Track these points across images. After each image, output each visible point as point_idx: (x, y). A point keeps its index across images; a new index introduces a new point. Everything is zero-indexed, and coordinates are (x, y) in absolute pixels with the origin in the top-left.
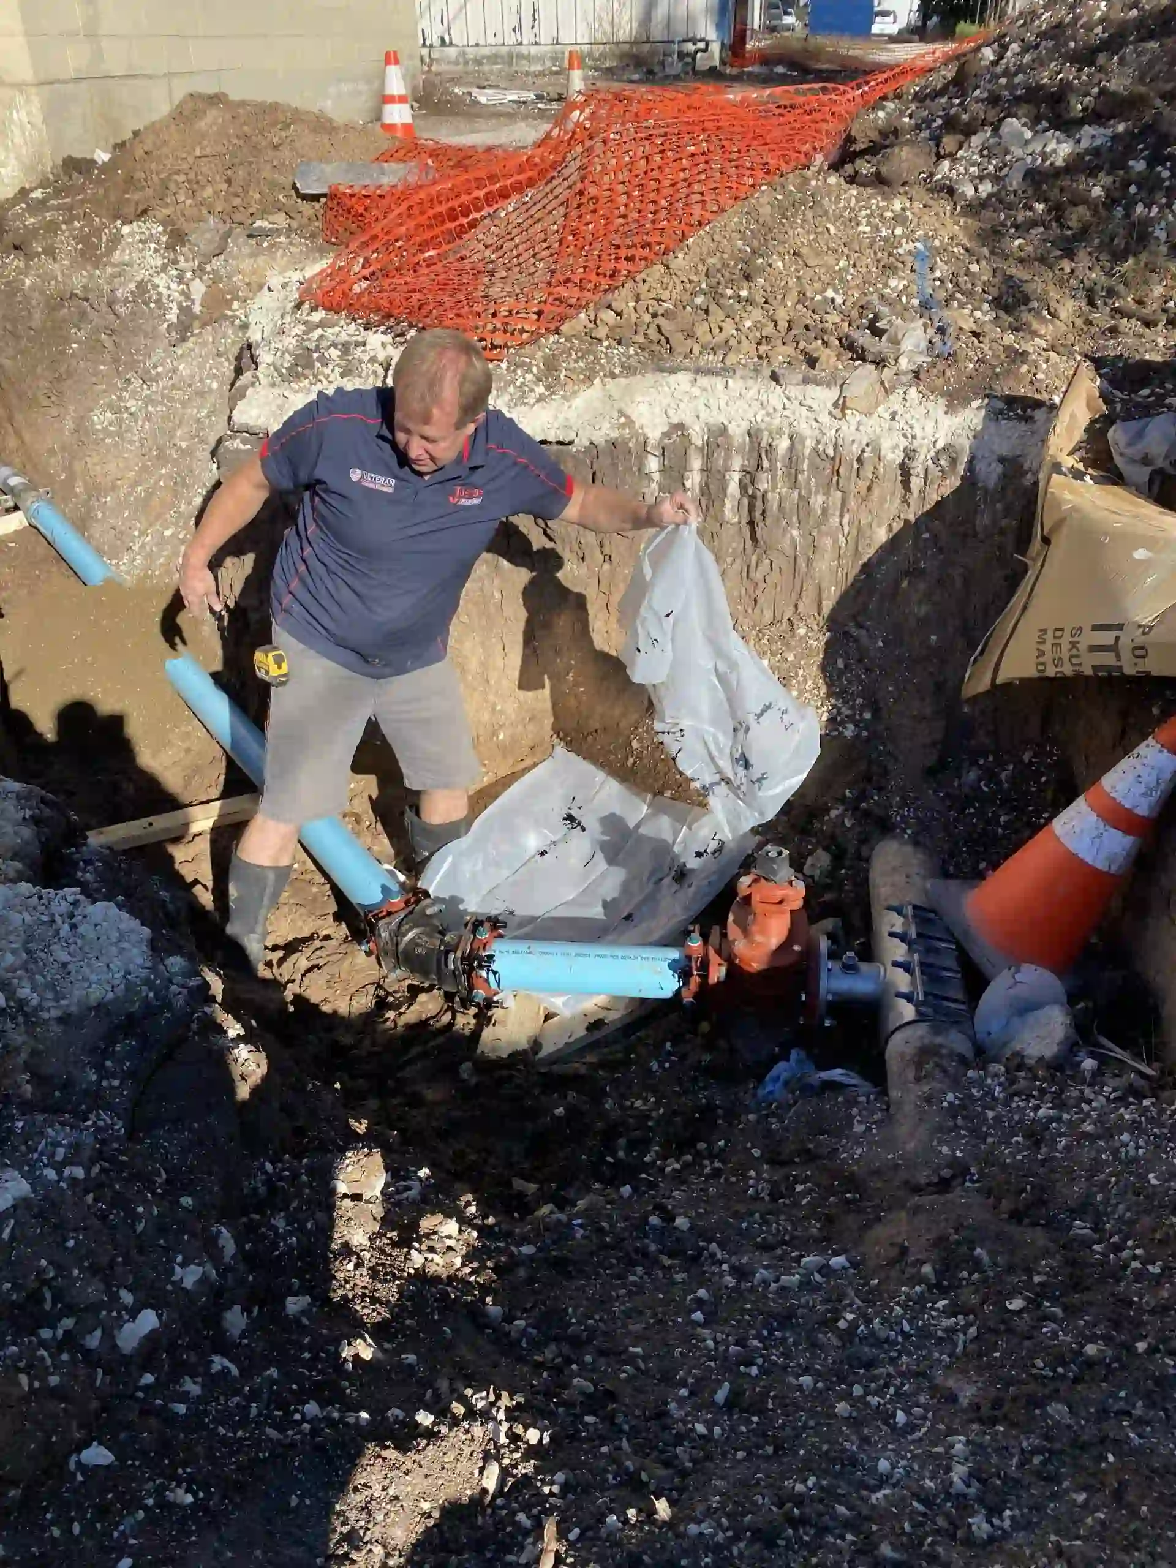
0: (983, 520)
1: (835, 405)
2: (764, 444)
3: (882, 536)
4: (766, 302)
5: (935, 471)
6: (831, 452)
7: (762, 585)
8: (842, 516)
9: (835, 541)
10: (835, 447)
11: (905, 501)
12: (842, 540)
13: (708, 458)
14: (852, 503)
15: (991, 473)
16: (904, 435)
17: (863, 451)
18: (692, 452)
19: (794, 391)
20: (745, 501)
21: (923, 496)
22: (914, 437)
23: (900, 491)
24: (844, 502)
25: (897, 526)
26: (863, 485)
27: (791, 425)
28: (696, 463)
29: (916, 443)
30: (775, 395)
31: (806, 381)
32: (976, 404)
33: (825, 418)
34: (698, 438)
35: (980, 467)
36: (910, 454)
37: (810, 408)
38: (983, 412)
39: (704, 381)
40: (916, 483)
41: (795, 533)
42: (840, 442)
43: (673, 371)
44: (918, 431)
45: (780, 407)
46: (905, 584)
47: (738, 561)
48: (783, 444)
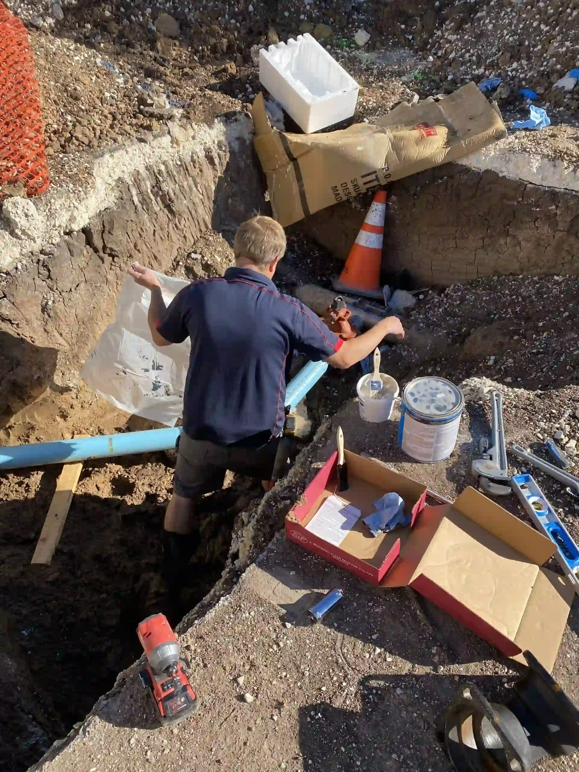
0: (242, 164)
1: (172, 142)
2: (156, 171)
3: (213, 188)
4: (94, 108)
5: (221, 153)
6: (179, 163)
7: (185, 229)
8: (196, 187)
9: (199, 197)
10: (180, 160)
11: (215, 169)
12: (201, 196)
13: (139, 187)
14: (198, 180)
15: (236, 145)
16: (201, 144)
17: (192, 157)
18: (131, 188)
19: (155, 143)
20: (159, 199)
21: (221, 164)
22: (205, 143)
23: (210, 167)
24: (194, 181)
25: (217, 180)
26: (198, 170)
27: (160, 159)
28: (134, 192)
29: (207, 145)
30: (146, 148)
31: (155, 137)
32: (216, 121)
33: (170, 150)
34: (129, 180)
35: (233, 145)
36: (208, 151)
37: (163, 148)
38: (222, 123)
39: (116, 154)
40: (217, 161)
41: (185, 202)
42: (182, 157)
43: (102, 155)
44: (205, 140)
45: (151, 153)
46: (230, 201)
47: (170, 224)
48: (163, 168)
